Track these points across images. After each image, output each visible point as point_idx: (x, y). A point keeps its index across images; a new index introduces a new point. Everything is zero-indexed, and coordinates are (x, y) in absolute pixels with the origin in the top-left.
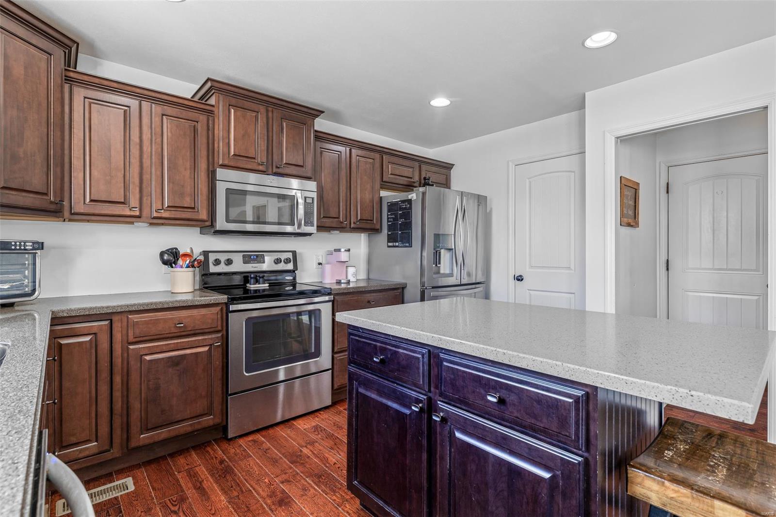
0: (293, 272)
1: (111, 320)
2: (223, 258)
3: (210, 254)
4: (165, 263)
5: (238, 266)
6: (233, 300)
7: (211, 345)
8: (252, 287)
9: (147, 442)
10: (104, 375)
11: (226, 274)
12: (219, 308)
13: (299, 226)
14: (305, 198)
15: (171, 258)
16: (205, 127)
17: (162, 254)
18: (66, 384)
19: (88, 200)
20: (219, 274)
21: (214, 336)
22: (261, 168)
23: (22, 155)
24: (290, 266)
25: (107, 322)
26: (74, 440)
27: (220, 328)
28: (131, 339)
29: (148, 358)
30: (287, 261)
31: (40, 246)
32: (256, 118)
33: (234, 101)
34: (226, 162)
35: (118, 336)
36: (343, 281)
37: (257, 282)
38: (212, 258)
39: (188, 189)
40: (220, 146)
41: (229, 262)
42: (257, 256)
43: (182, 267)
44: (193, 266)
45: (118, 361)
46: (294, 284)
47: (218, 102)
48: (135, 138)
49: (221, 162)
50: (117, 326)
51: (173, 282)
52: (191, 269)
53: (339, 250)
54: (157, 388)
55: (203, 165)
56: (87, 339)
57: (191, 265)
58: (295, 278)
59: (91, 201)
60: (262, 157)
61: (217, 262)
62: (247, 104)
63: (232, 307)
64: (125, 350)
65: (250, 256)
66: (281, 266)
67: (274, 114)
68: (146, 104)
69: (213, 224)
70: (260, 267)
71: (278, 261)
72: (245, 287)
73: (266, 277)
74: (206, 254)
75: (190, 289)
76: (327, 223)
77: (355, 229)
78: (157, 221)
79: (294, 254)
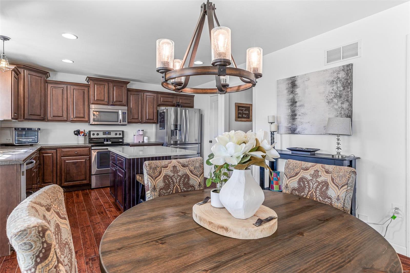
0: (122, 138)
1: (57, 150)
2: (96, 133)
3: (91, 132)
4: (75, 134)
5: (101, 136)
6: (93, 146)
7: (86, 159)
8: (105, 143)
9: (67, 185)
10: (55, 165)
11: (97, 138)
12: (88, 148)
13: (120, 122)
14: (123, 112)
15: (77, 133)
16: (87, 91)
17: (75, 132)
18: (45, 166)
19: (52, 116)
20: (95, 138)
21: (87, 156)
22: (106, 103)
23: (34, 106)
24: (121, 136)
25: (55, 151)
26: (47, 182)
27: (89, 154)
28: (62, 155)
29: (67, 161)
30: (120, 134)
31: (39, 129)
32: (104, 87)
33: (96, 82)
34: (94, 102)
35: (58, 154)
36: (141, 142)
37: (107, 141)
38: (92, 133)
39: (82, 111)
40: (92, 97)
41: (98, 134)
42: (108, 132)
43: (81, 136)
44: (84, 136)
45: (58, 162)
46: (122, 142)
47: (91, 83)
48: (66, 97)
49: (92, 102)
50: (58, 151)
51: (78, 141)
52: (83, 136)
53: (139, 130)
54: (69, 170)
55: (86, 103)
56: (50, 154)
57: (84, 135)
58: (123, 140)
59: (53, 116)
60: (106, 99)
61: (94, 134)
62: (101, 83)
63: (92, 148)
64: (60, 158)
65: (106, 132)
66: (118, 136)
67: (111, 85)
68: (69, 86)
69: (90, 122)
70: (109, 136)
71: (116, 134)
72: (103, 143)
73: (111, 139)
74: (90, 132)
75: (83, 143)
76: (133, 121)
77: (146, 123)
78: (73, 121)
79: (123, 132)
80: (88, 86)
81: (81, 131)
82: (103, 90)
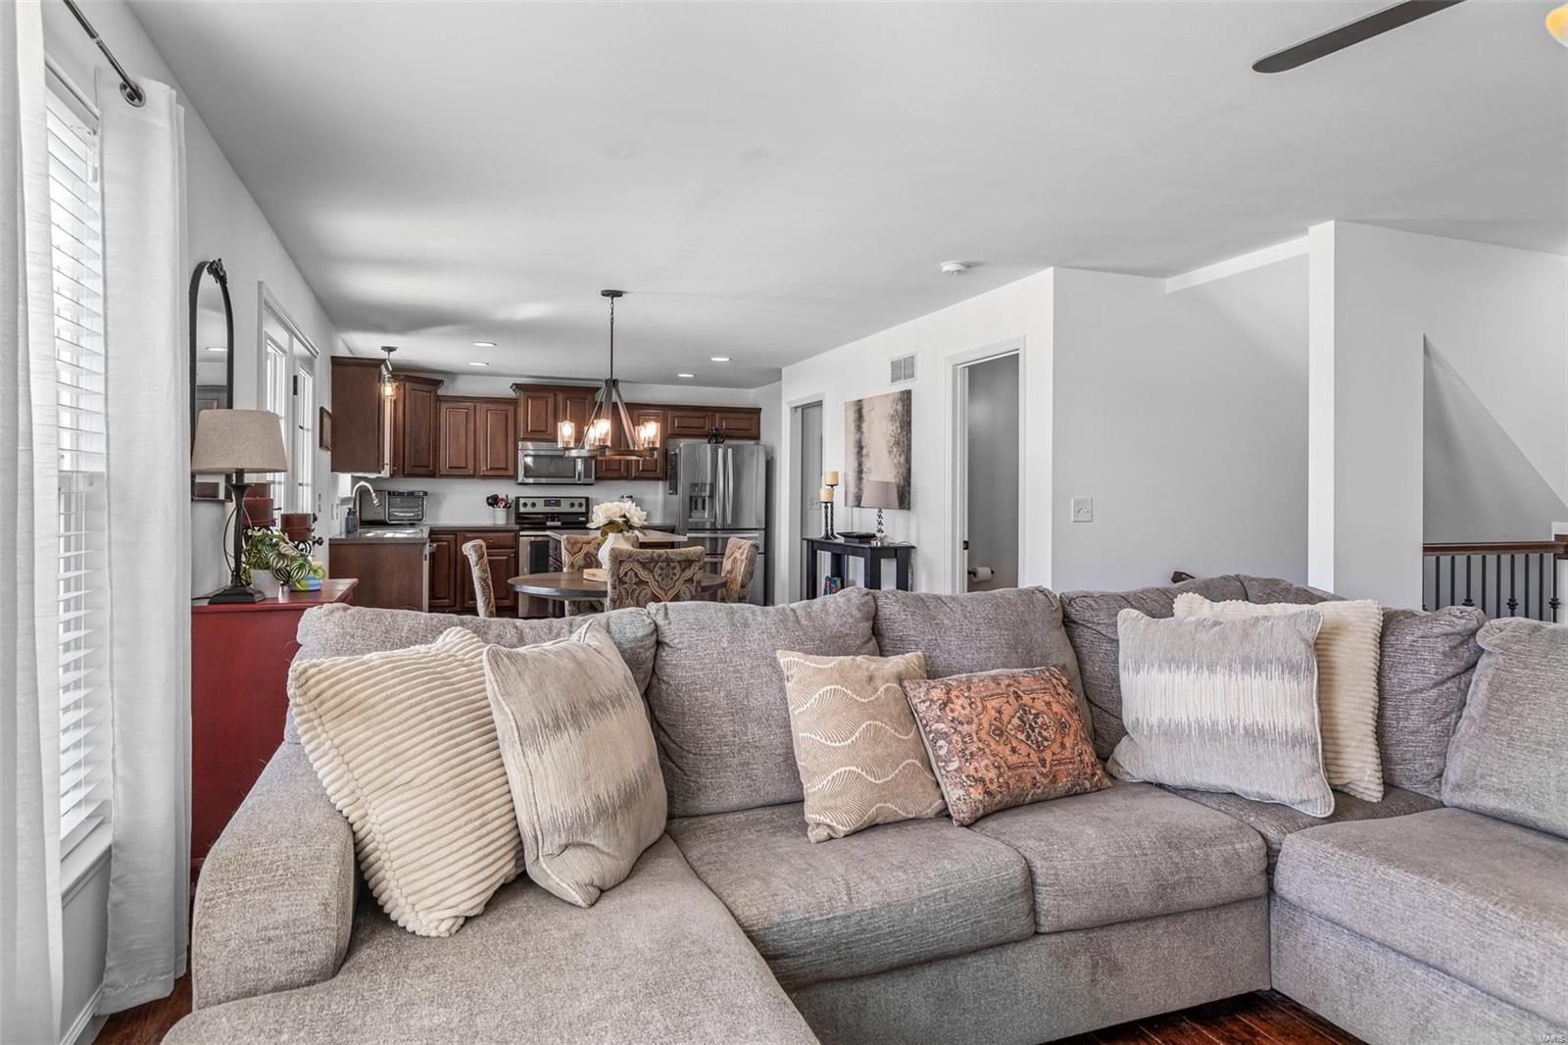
0: (586, 514)
1: (456, 535)
2: (529, 502)
3: (520, 499)
4: (490, 504)
5: (541, 508)
6: (523, 529)
7: (508, 556)
8: (549, 523)
10: (453, 565)
11: (532, 513)
12: (512, 534)
13: (579, 479)
15: (493, 501)
16: (513, 414)
17: (488, 499)
19: (447, 467)
20: (528, 513)
21: (510, 551)
22: (549, 437)
23: (419, 448)
24: (583, 510)
25: (453, 536)
27: (514, 546)
30: (581, 505)
31: (426, 494)
32: (547, 403)
33: (531, 394)
34: (525, 437)
35: (459, 544)
37: (553, 520)
38: (522, 501)
39: (503, 456)
40: (522, 426)
41: (534, 505)
42: (555, 501)
43: (500, 507)
45: (459, 558)
46: (585, 522)
47: (520, 395)
48: (472, 428)
49: (522, 438)
50: (458, 538)
51: (494, 518)
52: (505, 509)
53: (623, 497)
55: (511, 439)
56: (445, 543)
57: (505, 506)
58: (587, 518)
59: (449, 467)
60: (550, 429)
61: (525, 505)
62: (540, 394)
63: (521, 533)
65: (550, 501)
66: (576, 509)
67: (561, 397)
68: (478, 405)
69: (517, 479)
70: (557, 509)
71: (572, 505)
72: (545, 524)
73: (561, 517)
74: (518, 499)
75: (504, 522)
76: (609, 474)
77: (636, 478)
78: (485, 477)
79: (587, 499)
80: (513, 402)
81: (500, 497)
82: (544, 408)
